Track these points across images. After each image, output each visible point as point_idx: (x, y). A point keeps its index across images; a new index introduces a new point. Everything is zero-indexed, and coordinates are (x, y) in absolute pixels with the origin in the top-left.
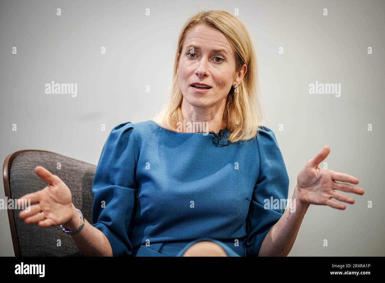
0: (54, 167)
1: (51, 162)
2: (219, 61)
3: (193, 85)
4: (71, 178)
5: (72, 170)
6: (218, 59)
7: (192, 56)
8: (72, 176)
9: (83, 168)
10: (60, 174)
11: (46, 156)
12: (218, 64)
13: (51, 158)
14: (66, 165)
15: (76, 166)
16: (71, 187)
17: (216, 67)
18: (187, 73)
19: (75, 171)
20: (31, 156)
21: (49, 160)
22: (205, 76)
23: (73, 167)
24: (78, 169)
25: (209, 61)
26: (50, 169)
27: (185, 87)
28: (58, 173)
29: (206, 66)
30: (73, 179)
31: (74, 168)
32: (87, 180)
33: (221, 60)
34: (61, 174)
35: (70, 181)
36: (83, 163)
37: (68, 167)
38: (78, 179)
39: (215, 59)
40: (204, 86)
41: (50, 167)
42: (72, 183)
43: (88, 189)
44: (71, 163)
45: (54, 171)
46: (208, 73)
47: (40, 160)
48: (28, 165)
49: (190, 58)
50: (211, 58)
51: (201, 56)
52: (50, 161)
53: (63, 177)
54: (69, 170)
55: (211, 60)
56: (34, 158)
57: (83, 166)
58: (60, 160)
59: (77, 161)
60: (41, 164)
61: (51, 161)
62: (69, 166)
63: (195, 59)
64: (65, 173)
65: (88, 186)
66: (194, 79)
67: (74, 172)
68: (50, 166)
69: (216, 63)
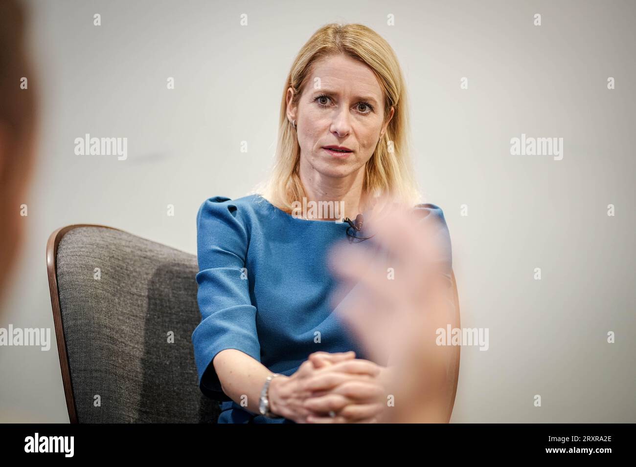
0: (119, 251)
1: (115, 245)
2: (363, 110)
4: (143, 269)
5: (145, 258)
7: (324, 103)
8: (145, 265)
9: (161, 254)
10: (128, 263)
11: (107, 234)
12: (363, 115)
13: (115, 238)
14: (137, 248)
15: (151, 251)
16: (143, 282)
17: (360, 120)
19: (150, 259)
20: (87, 235)
22: (348, 135)
23: (146, 251)
24: (153, 256)
26: (114, 255)
28: (125, 261)
29: (348, 120)
30: (146, 271)
31: (149, 254)
32: (167, 272)
34: (130, 263)
35: (142, 273)
36: (161, 245)
37: (139, 253)
38: (153, 270)
41: (114, 252)
42: (145, 276)
43: (169, 287)
44: (143, 247)
45: (119, 258)
46: (350, 131)
47: (99, 241)
48: (83, 249)
49: (320, 106)
51: (338, 102)
52: (113, 243)
53: (133, 267)
54: (141, 257)
55: (353, 108)
56: (91, 239)
57: (161, 251)
58: (127, 241)
59: (152, 243)
60: (101, 247)
61: (115, 242)
62: (141, 251)
63: (328, 107)
64: (135, 261)
65: (168, 282)
66: (330, 139)
67: (148, 260)
68: (113, 250)
69: (360, 114)
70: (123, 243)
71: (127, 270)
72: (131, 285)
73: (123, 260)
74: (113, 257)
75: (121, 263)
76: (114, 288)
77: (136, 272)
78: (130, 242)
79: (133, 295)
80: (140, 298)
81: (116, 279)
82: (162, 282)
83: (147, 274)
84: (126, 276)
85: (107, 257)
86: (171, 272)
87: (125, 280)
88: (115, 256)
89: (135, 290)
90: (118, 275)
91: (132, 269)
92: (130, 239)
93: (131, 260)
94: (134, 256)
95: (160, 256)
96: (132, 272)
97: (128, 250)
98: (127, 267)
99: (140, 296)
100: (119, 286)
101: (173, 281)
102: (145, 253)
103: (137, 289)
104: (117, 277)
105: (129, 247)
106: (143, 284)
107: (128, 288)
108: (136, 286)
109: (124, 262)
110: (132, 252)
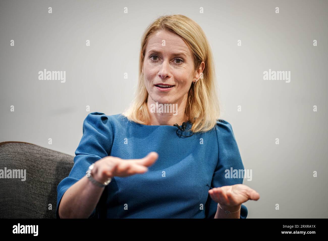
0: (32, 156)
1: (30, 153)
2: (179, 62)
3: (157, 85)
4: (47, 167)
5: (48, 160)
6: (178, 61)
7: (155, 59)
8: (49, 165)
9: (59, 158)
10: (38, 163)
11: (25, 147)
12: (178, 65)
13: (30, 149)
14: (43, 155)
15: (52, 156)
16: (48, 174)
17: (177, 68)
18: (151, 75)
19: (52, 160)
20: (12, 147)
21: (28, 151)
22: (168, 77)
23: (49, 156)
24: (54, 159)
25: (170, 63)
27: (150, 87)
29: (168, 68)
30: (49, 168)
31: (51, 158)
32: (62, 168)
33: (181, 61)
34: (39, 163)
35: (47, 169)
36: (59, 153)
37: (45, 157)
38: (54, 167)
39: (175, 60)
40: (167, 86)
41: (29, 157)
44: (48, 153)
45: (32, 161)
46: (170, 75)
47: (20, 150)
48: (9, 156)
49: (153, 61)
50: (172, 61)
51: (162, 58)
53: (41, 166)
54: (46, 159)
55: (172, 62)
56: (14, 149)
57: (58, 156)
58: (37, 150)
59: (53, 151)
60: (21, 154)
61: (30, 151)
63: (157, 61)
64: (42, 162)
65: (63, 174)
66: (157, 80)
67: (50, 161)
68: (28, 156)
69: (177, 64)
70: (35, 152)
71: (37, 168)
72: (40, 176)
73: (35, 162)
74: (28, 160)
75: (33, 163)
76: (29, 178)
77: (43, 169)
78: (39, 151)
79: (41, 182)
80: (46, 184)
81: (30, 173)
82: (59, 174)
83: (50, 170)
84: (37, 171)
85: (24, 160)
86: (65, 168)
87: (36, 173)
88: (30, 160)
89: (43, 180)
90: (31, 171)
91: (40, 167)
92: (39, 149)
93: (40, 161)
94: (42, 159)
95: (58, 159)
96: (40, 169)
97: (38, 156)
98: (37, 166)
99: (46, 183)
100: (32, 177)
101: (66, 173)
102: (48, 157)
103: (44, 179)
104: (31, 172)
105: (39, 154)
106: (47, 175)
107: (38, 178)
108: (43, 177)
109: (36, 163)
110: (40, 157)
